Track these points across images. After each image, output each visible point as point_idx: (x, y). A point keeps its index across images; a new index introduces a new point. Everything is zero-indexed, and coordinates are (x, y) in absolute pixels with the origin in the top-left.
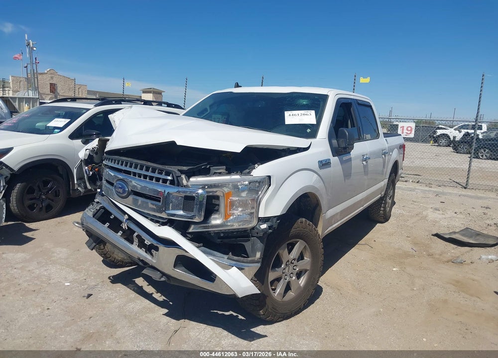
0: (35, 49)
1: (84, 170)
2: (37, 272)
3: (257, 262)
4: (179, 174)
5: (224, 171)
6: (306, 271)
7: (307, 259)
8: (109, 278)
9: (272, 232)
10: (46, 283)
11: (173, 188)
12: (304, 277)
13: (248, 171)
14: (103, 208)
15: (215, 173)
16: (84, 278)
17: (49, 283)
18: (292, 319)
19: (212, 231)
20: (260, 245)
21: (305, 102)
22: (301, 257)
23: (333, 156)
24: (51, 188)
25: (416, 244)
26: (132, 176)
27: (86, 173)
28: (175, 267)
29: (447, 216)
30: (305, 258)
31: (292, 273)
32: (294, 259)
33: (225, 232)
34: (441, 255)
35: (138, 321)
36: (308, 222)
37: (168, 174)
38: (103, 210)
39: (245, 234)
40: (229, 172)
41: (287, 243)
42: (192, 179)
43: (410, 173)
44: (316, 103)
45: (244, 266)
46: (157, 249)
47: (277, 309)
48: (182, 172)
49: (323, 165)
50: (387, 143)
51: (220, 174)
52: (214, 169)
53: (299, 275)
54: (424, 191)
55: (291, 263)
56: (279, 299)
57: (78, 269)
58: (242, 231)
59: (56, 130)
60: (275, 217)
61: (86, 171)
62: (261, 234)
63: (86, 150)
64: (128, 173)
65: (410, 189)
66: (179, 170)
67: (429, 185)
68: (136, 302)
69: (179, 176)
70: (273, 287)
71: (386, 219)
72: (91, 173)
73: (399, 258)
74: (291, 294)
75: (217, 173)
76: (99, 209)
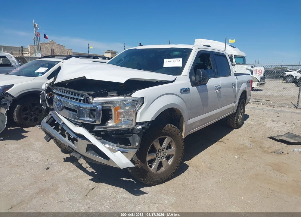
0: (38, 28)
1: (45, 96)
2: (22, 155)
3: (135, 148)
4: (88, 96)
5: (116, 94)
6: (173, 155)
7: (173, 148)
8: (64, 159)
9: (145, 131)
10: (25, 161)
11: (84, 104)
12: (171, 160)
13: (130, 94)
14: (52, 117)
15: (110, 95)
16: (47, 159)
17: (27, 161)
18: (164, 184)
19: (108, 130)
20: (138, 138)
21: (177, 53)
22: (169, 147)
23: (192, 86)
24: (37, 108)
25: (253, 141)
26: (65, 98)
27: (46, 97)
28: (87, 151)
29: (279, 125)
30: (172, 148)
31: (163, 157)
32: (164, 148)
33: (115, 131)
34: (268, 148)
35: (72, 183)
36: (173, 126)
37: (82, 96)
38: (53, 119)
39: (129, 132)
40: (119, 95)
41: (159, 138)
42: (95, 99)
43: (262, 99)
44: (184, 54)
45: (127, 151)
46: (77, 140)
47: (153, 177)
48: (90, 95)
49: (183, 91)
50: (237, 79)
51: (113, 96)
52: (110, 93)
53: (168, 158)
54: (268, 110)
55: (162, 150)
56: (154, 171)
57: (45, 154)
58: (126, 130)
59: (40, 74)
60: (147, 122)
61: (46, 96)
62: (138, 132)
63: (46, 84)
64: (63, 96)
65: (259, 109)
66: (88, 94)
67: (273, 106)
68: (73, 173)
69: (88, 97)
70: (150, 165)
71: (238, 126)
72: (49, 97)
73: (241, 150)
74: (163, 169)
75: (111, 95)
76: (51, 118)
